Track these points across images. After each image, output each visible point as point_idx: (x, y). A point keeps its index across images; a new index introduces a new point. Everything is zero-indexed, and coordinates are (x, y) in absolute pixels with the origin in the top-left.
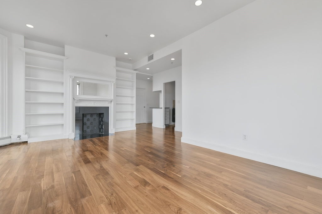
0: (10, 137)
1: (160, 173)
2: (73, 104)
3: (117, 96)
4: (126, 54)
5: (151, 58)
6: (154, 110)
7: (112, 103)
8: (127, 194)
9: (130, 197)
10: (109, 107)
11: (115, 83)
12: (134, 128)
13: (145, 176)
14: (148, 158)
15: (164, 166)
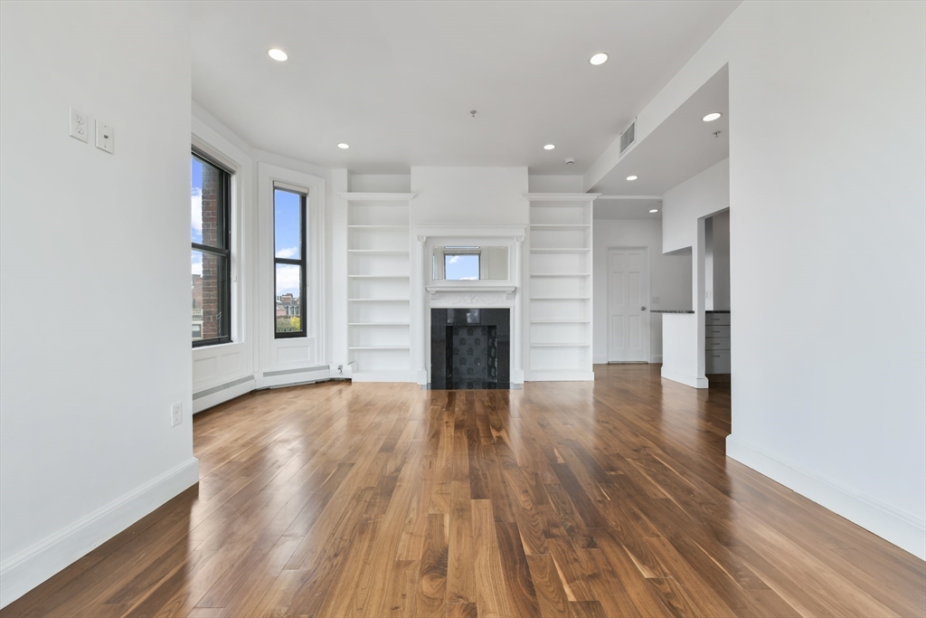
0: (328, 367)
1: (511, 550)
2: (425, 302)
3: (532, 277)
4: (549, 147)
5: (628, 138)
6: (665, 317)
7: (518, 297)
8: (362, 573)
9: (357, 586)
10: (509, 309)
11: (523, 239)
12: (590, 376)
13: (459, 541)
14: (533, 483)
15: (555, 531)
